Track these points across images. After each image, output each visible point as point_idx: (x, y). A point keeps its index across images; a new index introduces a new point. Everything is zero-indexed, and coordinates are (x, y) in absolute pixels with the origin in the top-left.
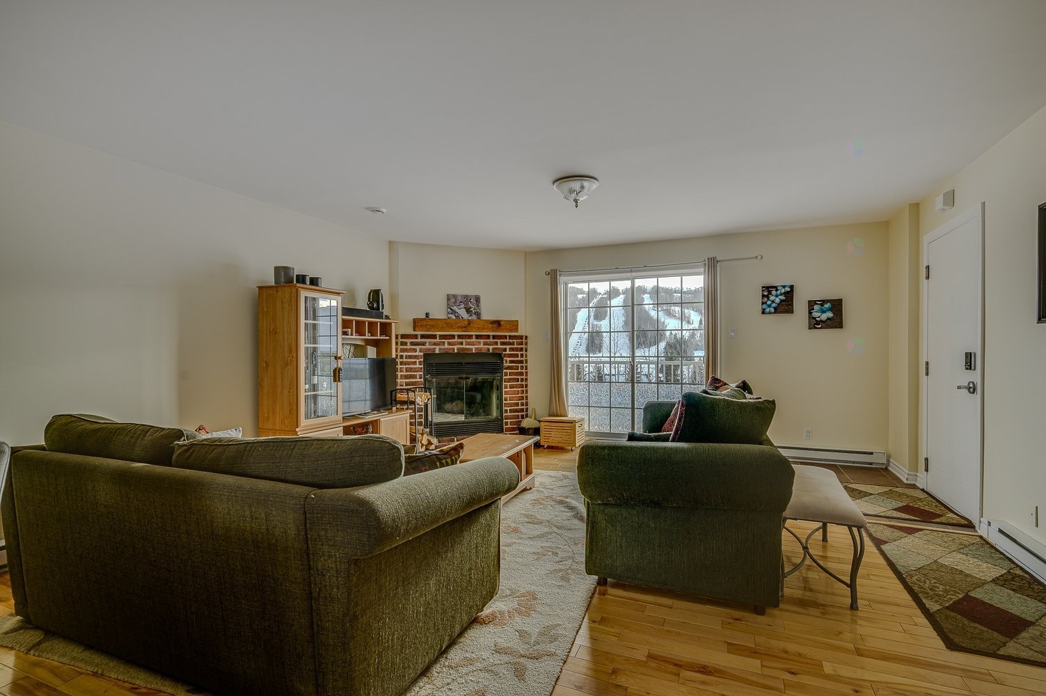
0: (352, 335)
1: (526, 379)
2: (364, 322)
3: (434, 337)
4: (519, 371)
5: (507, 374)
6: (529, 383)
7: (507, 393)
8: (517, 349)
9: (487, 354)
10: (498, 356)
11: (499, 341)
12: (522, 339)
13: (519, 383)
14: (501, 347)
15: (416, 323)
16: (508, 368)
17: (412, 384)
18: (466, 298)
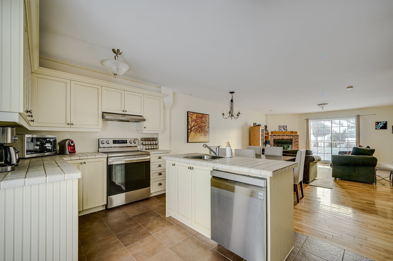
3: (276, 135)
4: (297, 144)
8: (296, 138)
9: (289, 139)
10: (292, 140)
11: (292, 136)
12: (298, 136)
15: (272, 132)
16: (294, 143)
18: (284, 126)
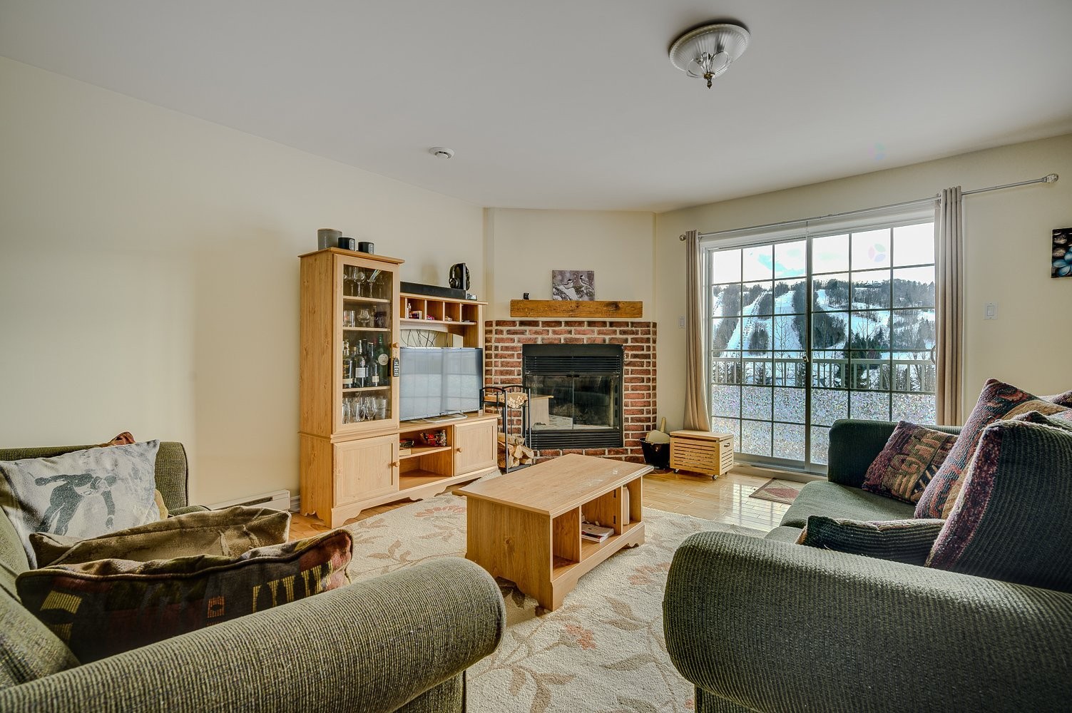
0: (423, 318)
1: (654, 380)
2: (441, 303)
3: (535, 324)
4: (645, 368)
5: (628, 373)
6: (658, 384)
7: (628, 396)
8: (642, 340)
9: (603, 346)
10: (618, 349)
11: (618, 329)
12: (648, 326)
13: (645, 384)
14: (621, 336)
15: (515, 306)
16: (629, 364)
17: (509, 381)
18: (577, 275)
